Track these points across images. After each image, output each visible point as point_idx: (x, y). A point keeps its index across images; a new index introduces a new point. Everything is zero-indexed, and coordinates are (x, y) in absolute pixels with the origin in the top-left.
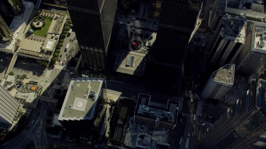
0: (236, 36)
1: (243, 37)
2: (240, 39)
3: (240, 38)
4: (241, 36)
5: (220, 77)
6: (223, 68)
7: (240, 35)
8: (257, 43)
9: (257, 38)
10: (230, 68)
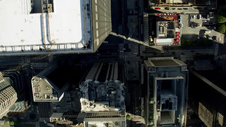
0: (90, 99)
1: (92, 109)
2: (87, 106)
3: (89, 105)
4: (93, 106)
5: (39, 86)
6: (52, 88)
7: (95, 106)
8: (96, 124)
9: (103, 124)
10: (55, 96)
